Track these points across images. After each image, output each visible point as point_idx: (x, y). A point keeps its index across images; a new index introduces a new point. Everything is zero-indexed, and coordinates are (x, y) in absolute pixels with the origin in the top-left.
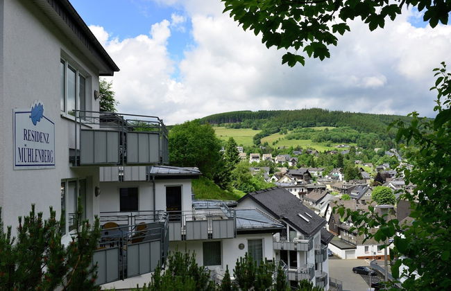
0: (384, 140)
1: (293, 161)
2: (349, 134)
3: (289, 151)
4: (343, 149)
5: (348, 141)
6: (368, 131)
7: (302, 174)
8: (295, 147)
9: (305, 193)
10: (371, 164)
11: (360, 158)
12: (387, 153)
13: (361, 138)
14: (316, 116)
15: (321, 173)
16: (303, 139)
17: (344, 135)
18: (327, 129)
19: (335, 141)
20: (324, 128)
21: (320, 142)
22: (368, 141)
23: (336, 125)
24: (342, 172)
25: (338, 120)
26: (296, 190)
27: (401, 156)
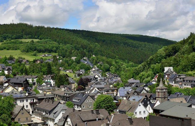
0: (78, 50)
1: (9, 70)
2: (51, 45)
3: (3, 61)
4: (48, 58)
5: (50, 51)
6: (66, 43)
7: (22, 82)
8: (8, 57)
9: (36, 103)
10: (71, 70)
11: (62, 65)
12: (82, 60)
13: (61, 48)
14: (23, 30)
15: (35, 80)
16: (13, 49)
17: (48, 46)
18: (32, 41)
19: (40, 51)
20: (30, 40)
21: (27, 52)
22: (66, 51)
23: (39, 38)
24: (53, 78)
25: (41, 34)
26: (27, 101)
27: (92, 63)
